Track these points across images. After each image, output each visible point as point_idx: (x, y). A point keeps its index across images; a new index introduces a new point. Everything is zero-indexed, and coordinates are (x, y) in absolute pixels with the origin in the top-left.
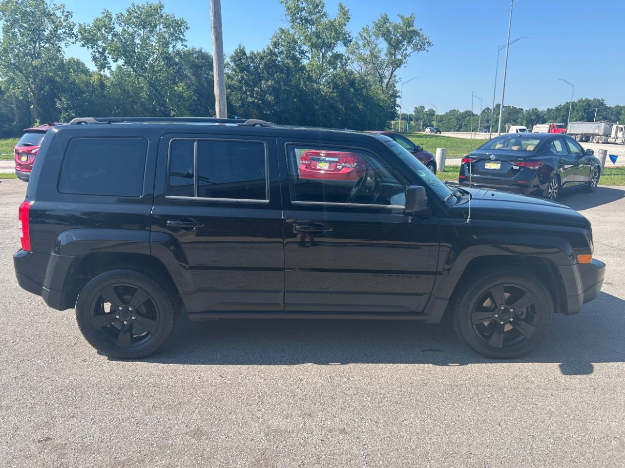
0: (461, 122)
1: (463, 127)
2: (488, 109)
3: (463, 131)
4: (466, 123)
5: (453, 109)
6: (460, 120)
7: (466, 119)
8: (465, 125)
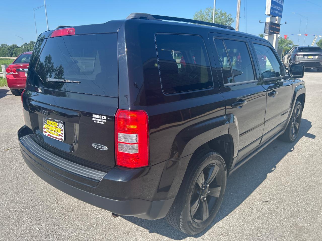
0: (11, 51)
1: (14, 54)
2: (26, 44)
3: (14, 57)
4: (15, 52)
5: (3, 44)
6: (11, 50)
7: (14, 49)
8: (15, 53)
